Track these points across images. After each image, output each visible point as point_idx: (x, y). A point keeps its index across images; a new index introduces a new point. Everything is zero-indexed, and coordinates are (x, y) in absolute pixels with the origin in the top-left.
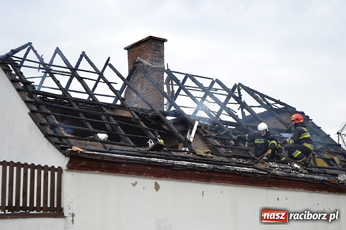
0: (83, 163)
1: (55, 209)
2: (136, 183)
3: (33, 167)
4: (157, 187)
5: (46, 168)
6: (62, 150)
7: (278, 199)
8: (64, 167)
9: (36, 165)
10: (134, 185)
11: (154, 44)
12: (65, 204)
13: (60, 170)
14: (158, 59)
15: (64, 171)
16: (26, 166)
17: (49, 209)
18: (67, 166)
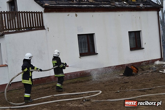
1: (42, 27)
2: (69, 14)
3: (32, 12)
4: (76, 15)
5: (37, 13)
6: (41, 5)
7: (119, 15)
8: (43, 12)
9: (33, 12)
10: (68, 15)
12: (45, 25)
13: (41, 13)
15: (43, 13)
16: (29, 12)
17: (39, 27)
18: (44, 11)
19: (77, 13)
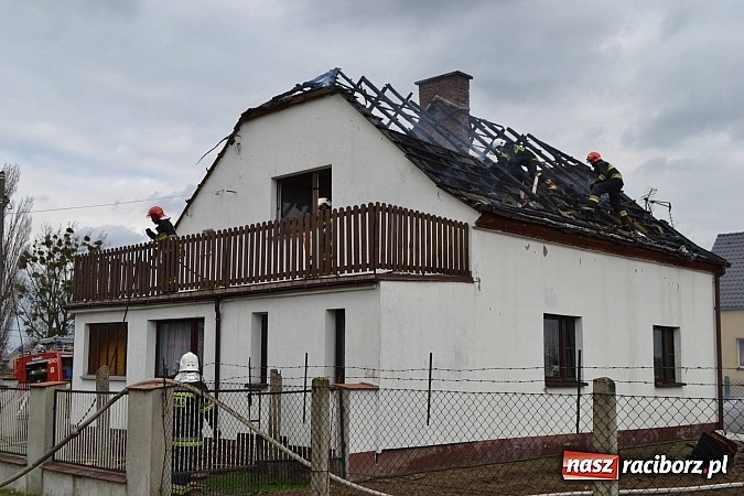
0: (490, 221)
1: (465, 272)
2: (529, 246)
4: (545, 252)
5: (456, 224)
6: (470, 203)
7: (636, 271)
8: (472, 224)
10: (527, 248)
11: (459, 81)
13: (466, 227)
14: (463, 99)
15: (471, 230)
17: (459, 272)
18: (477, 223)
19: (547, 246)
